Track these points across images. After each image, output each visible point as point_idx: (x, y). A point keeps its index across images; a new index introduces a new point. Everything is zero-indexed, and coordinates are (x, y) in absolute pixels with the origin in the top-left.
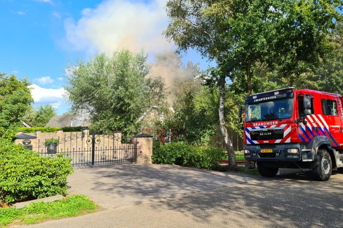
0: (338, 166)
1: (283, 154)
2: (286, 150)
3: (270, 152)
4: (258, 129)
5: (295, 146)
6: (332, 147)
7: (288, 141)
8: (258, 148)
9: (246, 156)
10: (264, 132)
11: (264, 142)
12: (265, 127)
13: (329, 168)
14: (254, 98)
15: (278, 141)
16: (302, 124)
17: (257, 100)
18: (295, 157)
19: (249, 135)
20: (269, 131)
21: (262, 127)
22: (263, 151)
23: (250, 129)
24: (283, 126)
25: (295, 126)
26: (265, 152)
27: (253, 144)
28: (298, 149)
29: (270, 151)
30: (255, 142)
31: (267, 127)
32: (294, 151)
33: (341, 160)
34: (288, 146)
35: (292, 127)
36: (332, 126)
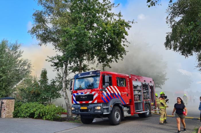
0: (125, 116)
1: (93, 110)
2: (94, 107)
4: (80, 94)
5: (99, 105)
6: (122, 105)
7: (96, 102)
8: (79, 106)
9: (73, 112)
10: (83, 96)
11: (83, 102)
12: (84, 93)
13: (119, 118)
14: (79, 75)
15: (90, 102)
16: (104, 92)
17: (80, 77)
18: (99, 112)
19: (74, 98)
20: (86, 96)
21: (82, 93)
22: (82, 108)
23: (75, 94)
24: (93, 93)
25: (100, 93)
26: (83, 109)
27: (77, 104)
28: (101, 106)
29: (86, 108)
30: (78, 102)
31: (85, 93)
32: (99, 108)
33: (127, 112)
34: (96, 105)
35: (98, 93)
36: (123, 93)
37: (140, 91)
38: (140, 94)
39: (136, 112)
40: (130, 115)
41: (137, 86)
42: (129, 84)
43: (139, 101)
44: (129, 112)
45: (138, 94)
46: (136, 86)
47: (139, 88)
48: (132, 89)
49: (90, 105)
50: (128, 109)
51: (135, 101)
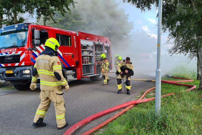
1: (19, 74)
2: (22, 71)
3: (11, 73)
4: (4, 54)
5: (28, 68)
6: (64, 68)
7: (23, 64)
8: (4, 69)
10: (8, 57)
11: (8, 65)
12: (8, 53)
14: (2, 29)
15: (17, 64)
16: (34, 51)
20: (11, 56)
21: (6, 53)
22: (8, 72)
24: (20, 53)
25: (29, 53)
27: (1, 67)
28: (30, 70)
30: (3, 65)
31: (10, 53)
33: (73, 76)
34: (23, 68)
35: (26, 53)
36: (66, 53)
37: (91, 52)
38: (91, 55)
39: (84, 75)
40: (76, 79)
41: (88, 46)
42: (75, 43)
43: (89, 64)
44: (75, 76)
45: (89, 55)
46: (86, 45)
47: (89, 49)
48: (80, 49)
49: (17, 68)
50: (74, 72)
51: (83, 63)
